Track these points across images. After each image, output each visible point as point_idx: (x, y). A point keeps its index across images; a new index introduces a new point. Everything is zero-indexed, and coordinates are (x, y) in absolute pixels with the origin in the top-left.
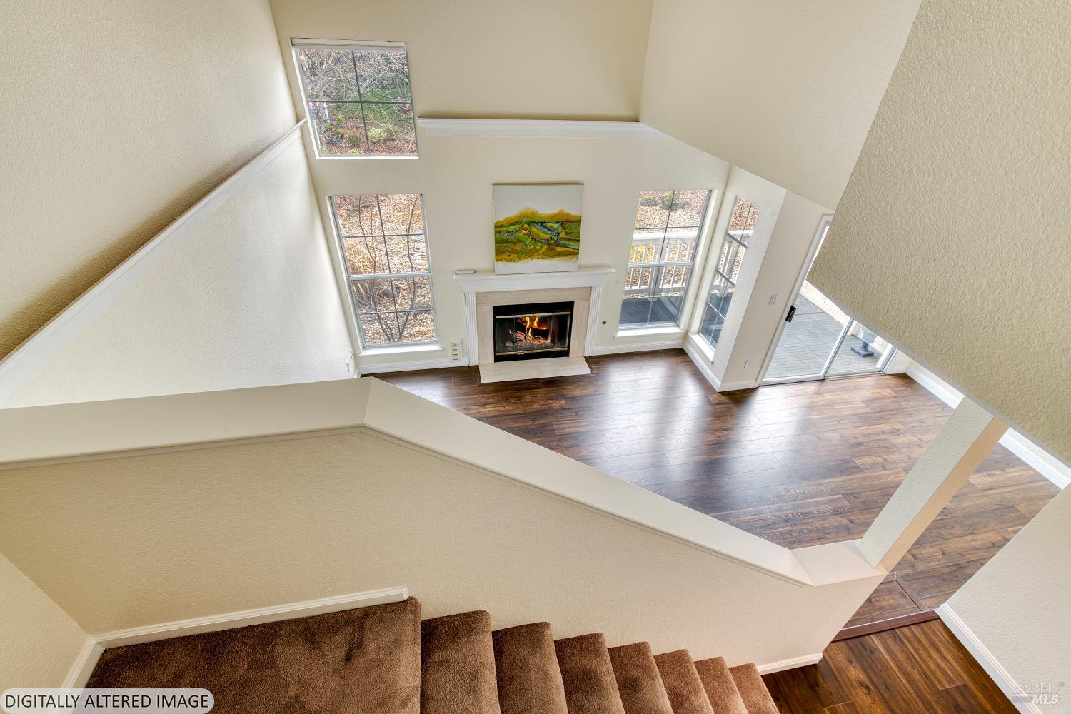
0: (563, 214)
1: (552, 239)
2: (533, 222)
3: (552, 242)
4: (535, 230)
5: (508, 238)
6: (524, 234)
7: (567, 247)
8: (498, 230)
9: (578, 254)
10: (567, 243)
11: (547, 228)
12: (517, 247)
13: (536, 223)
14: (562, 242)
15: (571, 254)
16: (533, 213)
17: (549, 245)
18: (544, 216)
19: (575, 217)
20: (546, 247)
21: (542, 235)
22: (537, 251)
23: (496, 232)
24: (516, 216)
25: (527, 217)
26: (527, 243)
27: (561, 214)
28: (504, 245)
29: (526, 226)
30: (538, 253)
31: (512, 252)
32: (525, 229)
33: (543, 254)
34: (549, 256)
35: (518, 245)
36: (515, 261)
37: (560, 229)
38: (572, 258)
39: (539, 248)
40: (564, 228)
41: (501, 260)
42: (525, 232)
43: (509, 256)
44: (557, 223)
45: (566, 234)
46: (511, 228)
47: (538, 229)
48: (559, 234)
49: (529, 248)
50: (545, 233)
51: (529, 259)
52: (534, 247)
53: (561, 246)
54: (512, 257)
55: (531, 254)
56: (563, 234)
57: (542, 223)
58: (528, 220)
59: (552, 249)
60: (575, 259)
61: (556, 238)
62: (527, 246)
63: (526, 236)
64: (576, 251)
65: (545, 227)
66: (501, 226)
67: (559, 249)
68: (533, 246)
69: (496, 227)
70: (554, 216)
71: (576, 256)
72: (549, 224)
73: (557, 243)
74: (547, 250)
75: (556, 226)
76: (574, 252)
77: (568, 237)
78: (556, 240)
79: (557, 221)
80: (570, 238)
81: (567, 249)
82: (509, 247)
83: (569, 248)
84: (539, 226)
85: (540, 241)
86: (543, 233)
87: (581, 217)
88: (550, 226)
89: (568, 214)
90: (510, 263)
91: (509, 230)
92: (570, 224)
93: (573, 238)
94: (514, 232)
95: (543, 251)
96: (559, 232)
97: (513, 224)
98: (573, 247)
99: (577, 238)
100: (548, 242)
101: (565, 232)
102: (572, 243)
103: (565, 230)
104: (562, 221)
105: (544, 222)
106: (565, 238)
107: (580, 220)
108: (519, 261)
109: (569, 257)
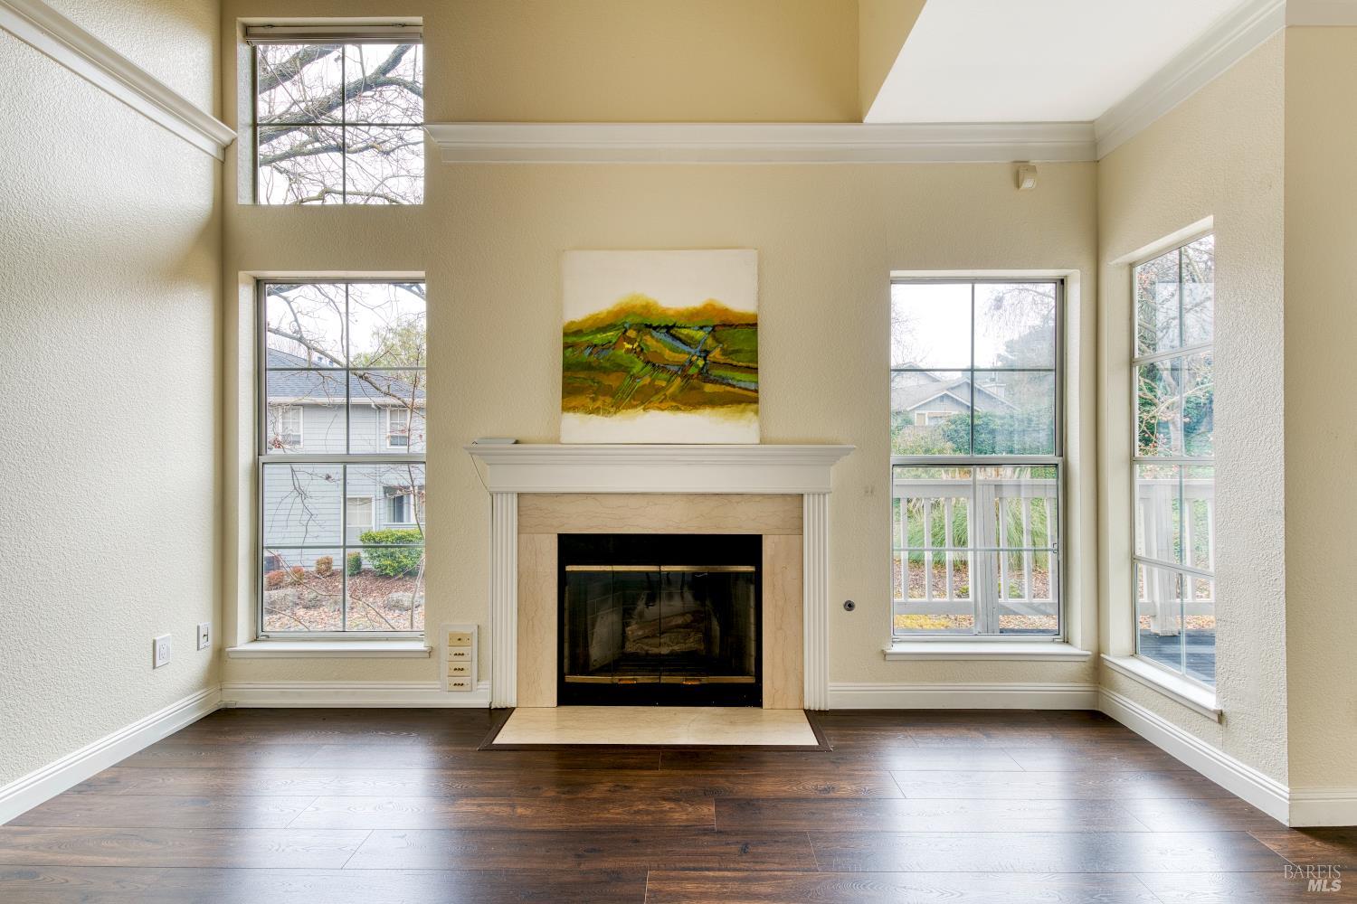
0: (715, 308)
1: (691, 363)
2: (650, 326)
3: (693, 371)
4: (653, 342)
5: (593, 358)
6: (628, 351)
7: (729, 385)
8: (571, 340)
9: (756, 401)
10: (728, 374)
11: (680, 340)
12: (612, 381)
13: (655, 328)
14: (716, 372)
15: (740, 402)
16: (647, 308)
17: (686, 377)
18: (671, 312)
19: (743, 316)
20: (678, 382)
21: (668, 354)
22: (658, 390)
23: (566, 346)
24: (609, 313)
25: (634, 313)
26: (635, 371)
27: (709, 309)
28: (582, 375)
29: (632, 334)
30: (661, 396)
31: (601, 391)
32: (631, 341)
33: (673, 398)
34: (685, 404)
35: (613, 376)
36: (607, 413)
37: (710, 341)
38: (743, 411)
39: (664, 384)
40: (718, 341)
41: (574, 409)
42: (630, 346)
43: (594, 400)
44: (701, 328)
45: (725, 352)
46: (599, 338)
47: (657, 341)
48: (707, 353)
49: (640, 383)
50: (674, 350)
51: (640, 409)
52: (653, 380)
53: (714, 382)
54: (599, 403)
55: (644, 398)
56: (716, 354)
57: (668, 328)
58: (638, 320)
59: (693, 388)
60: (751, 415)
61: (701, 363)
62: (634, 378)
63: (633, 356)
64: (750, 394)
65: (675, 338)
66: (578, 333)
67: (709, 388)
68: (647, 380)
69: (565, 335)
70: (693, 314)
71: (753, 406)
72: (685, 331)
73: (704, 376)
74: (682, 389)
75: (700, 335)
76: (747, 396)
77: (729, 361)
78: (701, 366)
79: (702, 324)
80: (735, 363)
81: (729, 388)
82: (593, 380)
83: (734, 386)
84: (661, 335)
85: (664, 369)
86: (670, 350)
87: (757, 319)
88: (687, 335)
89: (727, 309)
90: (593, 416)
91: (596, 341)
92: (732, 331)
93: (741, 364)
94: (607, 346)
95: (671, 390)
96: (708, 349)
97: (604, 329)
98: (742, 385)
99: (751, 365)
100: (684, 371)
101: (722, 349)
102: (739, 376)
103: (721, 345)
104: (712, 324)
105: (673, 326)
106: (722, 362)
107: (755, 325)
108: (615, 413)
109: (734, 408)
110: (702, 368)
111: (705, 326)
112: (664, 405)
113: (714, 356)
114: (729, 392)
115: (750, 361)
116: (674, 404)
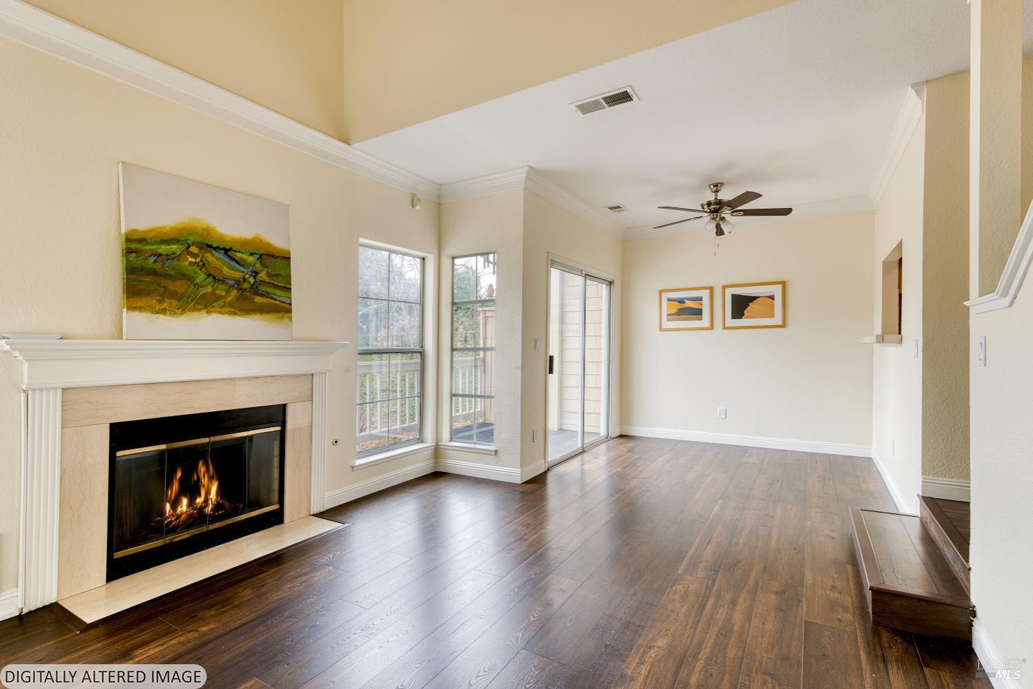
0: (261, 242)
1: (244, 279)
2: (210, 246)
3: (246, 285)
4: (212, 259)
5: (158, 266)
6: (191, 263)
7: (272, 298)
8: (134, 246)
9: (290, 311)
10: (272, 290)
11: (234, 260)
12: (178, 287)
13: (215, 249)
14: (263, 289)
15: (280, 312)
16: (207, 230)
17: (242, 290)
18: (228, 238)
19: (281, 250)
20: (234, 293)
21: (226, 270)
22: (219, 298)
23: (128, 251)
24: (172, 228)
25: (196, 233)
26: (198, 281)
27: (257, 241)
28: (148, 279)
29: (194, 249)
30: (221, 302)
31: (165, 295)
32: (193, 255)
33: (231, 305)
34: (240, 310)
35: (178, 283)
36: (173, 313)
37: (258, 265)
38: (282, 318)
39: (223, 294)
40: (263, 265)
41: (140, 309)
42: (194, 260)
43: (161, 302)
44: (252, 254)
45: (269, 275)
46: (163, 249)
47: (217, 259)
48: (256, 273)
49: (202, 291)
50: (232, 268)
51: (203, 313)
52: (214, 290)
53: (262, 295)
54: (165, 305)
55: (207, 303)
56: (263, 275)
57: (226, 251)
58: (200, 239)
59: (246, 299)
60: (287, 320)
61: (251, 281)
62: (198, 286)
63: (197, 269)
64: (287, 306)
65: (231, 258)
66: (141, 241)
67: (258, 299)
68: (209, 289)
69: (127, 240)
70: (245, 244)
71: (289, 315)
72: (239, 255)
73: (254, 290)
74: (238, 299)
75: (251, 259)
76: (284, 307)
77: (272, 281)
78: (252, 283)
79: (252, 252)
80: (276, 283)
81: (272, 301)
82: (159, 284)
83: (276, 300)
84: (220, 255)
85: (223, 282)
86: (227, 267)
87: (290, 255)
88: (241, 258)
89: (270, 244)
90: (161, 316)
91: (160, 251)
92: (274, 260)
93: (280, 284)
94: (170, 257)
95: (230, 299)
96: (257, 270)
97: (170, 243)
98: (281, 299)
99: (287, 286)
100: (239, 285)
101: (267, 272)
102: (279, 292)
103: (266, 269)
104: (260, 253)
105: (230, 249)
106: (267, 281)
107: (289, 258)
108: (181, 315)
109: (276, 315)
110: (254, 284)
111: (255, 254)
112: (223, 310)
113: (261, 277)
114: (273, 304)
115: (286, 283)
116: (232, 310)
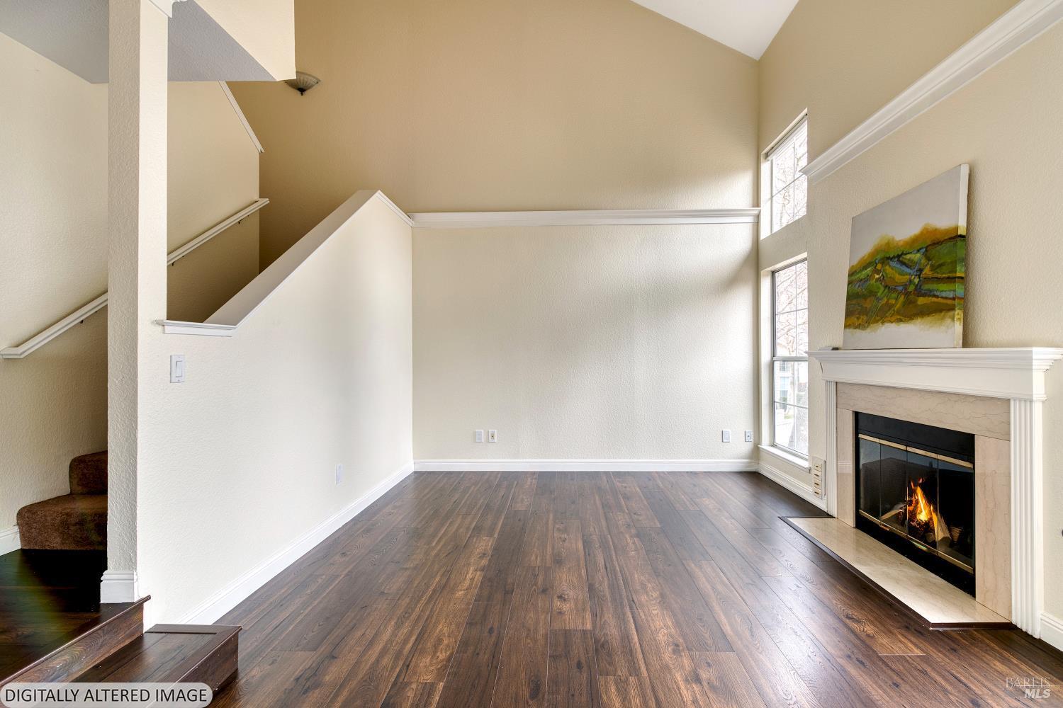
0: (928, 232)
1: (911, 281)
2: (889, 258)
3: (911, 288)
4: (890, 270)
5: (860, 289)
6: (877, 280)
7: (935, 296)
8: (851, 278)
10: (935, 286)
11: (905, 264)
12: (867, 304)
13: (891, 259)
14: (927, 287)
15: (941, 311)
16: (889, 244)
17: (907, 294)
18: (901, 243)
19: (947, 231)
20: (902, 299)
21: (898, 278)
22: (890, 307)
23: (849, 283)
24: (870, 253)
25: (882, 250)
26: (879, 294)
27: (926, 232)
28: (854, 302)
29: (879, 266)
30: (891, 311)
31: (862, 312)
32: (878, 272)
33: (898, 312)
34: (905, 317)
35: (868, 300)
36: (864, 328)
37: (923, 261)
38: (943, 318)
39: (894, 302)
40: (929, 259)
41: (850, 327)
42: (877, 276)
43: (858, 318)
44: (919, 251)
45: (933, 268)
46: (863, 274)
47: (892, 269)
48: (921, 270)
49: (881, 303)
50: (902, 274)
51: (880, 323)
52: (888, 300)
53: (924, 295)
54: (861, 321)
55: (883, 314)
56: (927, 271)
57: (899, 257)
58: (883, 255)
59: (911, 302)
60: (948, 321)
61: (916, 281)
62: (878, 299)
63: (878, 283)
64: (949, 302)
65: (903, 263)
66: (855, 272)
67: (921, 301)
68: (885, 300)
69: (850, 275)
70: (915, 240)
71: (951, 313)
72: (908, 257)
73: (919, 292)
74: (904, 304)
75: (916, 257)
76: (947, 304)
77: (935, 275)
78: (916, 283)
79: (919, 248)
80: (939, 276)
81: (934, 299)
82: (858, 304)
83: (937, 297)
84: (894, 264)
85: (894, 290)
86: (899, 274)
88: (909, 260)
89: (936, 229)
90: (857, 330)
91: (862, 277)
92: (939, 248)
93: (944, 275)
94: (868, 278)
95: (898, 306)
96: (922, 267)
97: (865, 268)
98: (944, 294)
99: (951, 275)
100: (906, 289)
101: (932, 266)
102: (942, 287)
103: (930, 262)
104: (926, 246)
105: (903, 254)
106: (930, 276)
108: (868, 327)
109: (937, 316)
110: (917, 285)
111: (921, 249)
112: (893, 319)
113: (925, 274)
114: (934, 302)
115: (950, 272)
116: (899, 317)
